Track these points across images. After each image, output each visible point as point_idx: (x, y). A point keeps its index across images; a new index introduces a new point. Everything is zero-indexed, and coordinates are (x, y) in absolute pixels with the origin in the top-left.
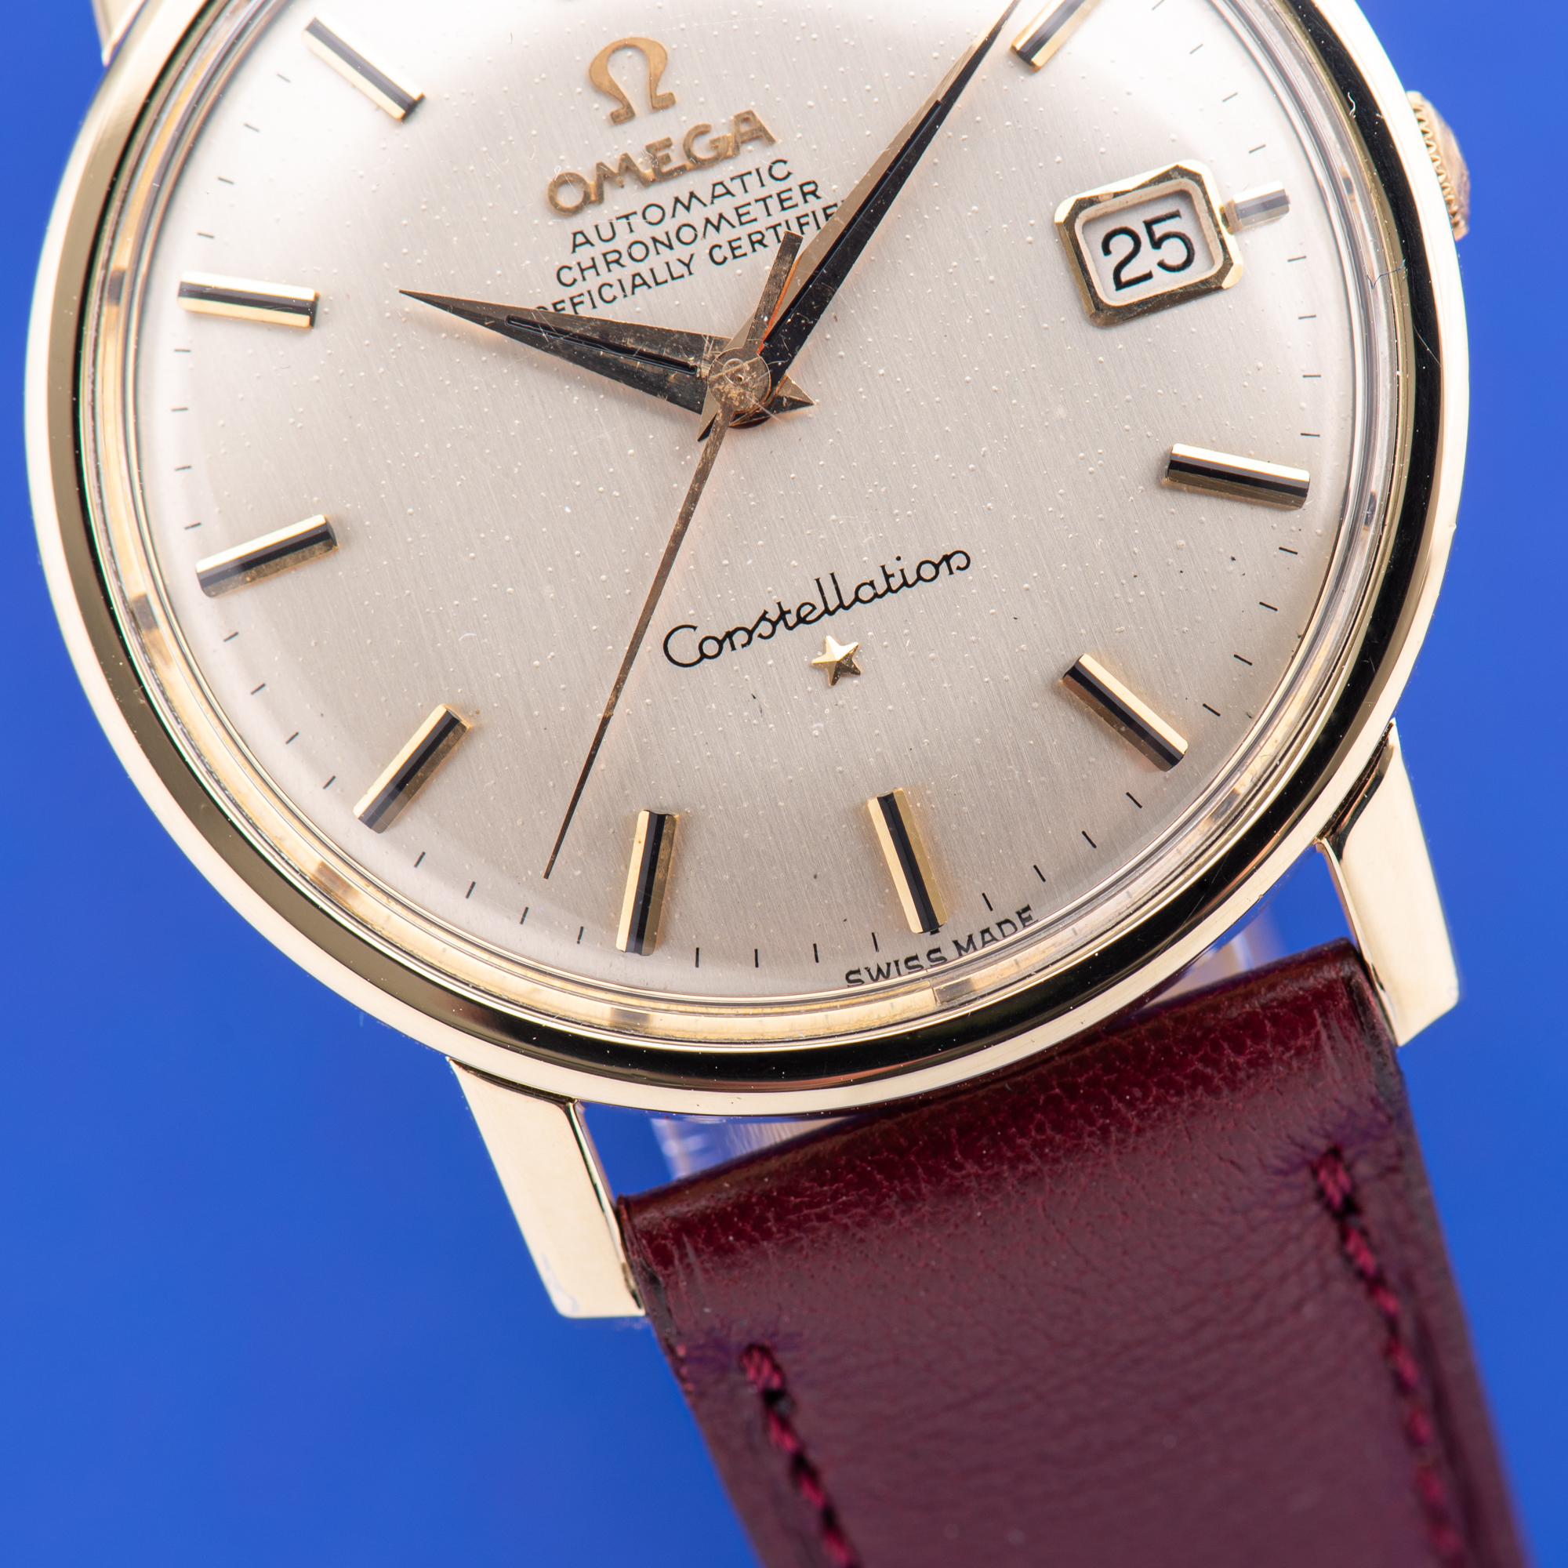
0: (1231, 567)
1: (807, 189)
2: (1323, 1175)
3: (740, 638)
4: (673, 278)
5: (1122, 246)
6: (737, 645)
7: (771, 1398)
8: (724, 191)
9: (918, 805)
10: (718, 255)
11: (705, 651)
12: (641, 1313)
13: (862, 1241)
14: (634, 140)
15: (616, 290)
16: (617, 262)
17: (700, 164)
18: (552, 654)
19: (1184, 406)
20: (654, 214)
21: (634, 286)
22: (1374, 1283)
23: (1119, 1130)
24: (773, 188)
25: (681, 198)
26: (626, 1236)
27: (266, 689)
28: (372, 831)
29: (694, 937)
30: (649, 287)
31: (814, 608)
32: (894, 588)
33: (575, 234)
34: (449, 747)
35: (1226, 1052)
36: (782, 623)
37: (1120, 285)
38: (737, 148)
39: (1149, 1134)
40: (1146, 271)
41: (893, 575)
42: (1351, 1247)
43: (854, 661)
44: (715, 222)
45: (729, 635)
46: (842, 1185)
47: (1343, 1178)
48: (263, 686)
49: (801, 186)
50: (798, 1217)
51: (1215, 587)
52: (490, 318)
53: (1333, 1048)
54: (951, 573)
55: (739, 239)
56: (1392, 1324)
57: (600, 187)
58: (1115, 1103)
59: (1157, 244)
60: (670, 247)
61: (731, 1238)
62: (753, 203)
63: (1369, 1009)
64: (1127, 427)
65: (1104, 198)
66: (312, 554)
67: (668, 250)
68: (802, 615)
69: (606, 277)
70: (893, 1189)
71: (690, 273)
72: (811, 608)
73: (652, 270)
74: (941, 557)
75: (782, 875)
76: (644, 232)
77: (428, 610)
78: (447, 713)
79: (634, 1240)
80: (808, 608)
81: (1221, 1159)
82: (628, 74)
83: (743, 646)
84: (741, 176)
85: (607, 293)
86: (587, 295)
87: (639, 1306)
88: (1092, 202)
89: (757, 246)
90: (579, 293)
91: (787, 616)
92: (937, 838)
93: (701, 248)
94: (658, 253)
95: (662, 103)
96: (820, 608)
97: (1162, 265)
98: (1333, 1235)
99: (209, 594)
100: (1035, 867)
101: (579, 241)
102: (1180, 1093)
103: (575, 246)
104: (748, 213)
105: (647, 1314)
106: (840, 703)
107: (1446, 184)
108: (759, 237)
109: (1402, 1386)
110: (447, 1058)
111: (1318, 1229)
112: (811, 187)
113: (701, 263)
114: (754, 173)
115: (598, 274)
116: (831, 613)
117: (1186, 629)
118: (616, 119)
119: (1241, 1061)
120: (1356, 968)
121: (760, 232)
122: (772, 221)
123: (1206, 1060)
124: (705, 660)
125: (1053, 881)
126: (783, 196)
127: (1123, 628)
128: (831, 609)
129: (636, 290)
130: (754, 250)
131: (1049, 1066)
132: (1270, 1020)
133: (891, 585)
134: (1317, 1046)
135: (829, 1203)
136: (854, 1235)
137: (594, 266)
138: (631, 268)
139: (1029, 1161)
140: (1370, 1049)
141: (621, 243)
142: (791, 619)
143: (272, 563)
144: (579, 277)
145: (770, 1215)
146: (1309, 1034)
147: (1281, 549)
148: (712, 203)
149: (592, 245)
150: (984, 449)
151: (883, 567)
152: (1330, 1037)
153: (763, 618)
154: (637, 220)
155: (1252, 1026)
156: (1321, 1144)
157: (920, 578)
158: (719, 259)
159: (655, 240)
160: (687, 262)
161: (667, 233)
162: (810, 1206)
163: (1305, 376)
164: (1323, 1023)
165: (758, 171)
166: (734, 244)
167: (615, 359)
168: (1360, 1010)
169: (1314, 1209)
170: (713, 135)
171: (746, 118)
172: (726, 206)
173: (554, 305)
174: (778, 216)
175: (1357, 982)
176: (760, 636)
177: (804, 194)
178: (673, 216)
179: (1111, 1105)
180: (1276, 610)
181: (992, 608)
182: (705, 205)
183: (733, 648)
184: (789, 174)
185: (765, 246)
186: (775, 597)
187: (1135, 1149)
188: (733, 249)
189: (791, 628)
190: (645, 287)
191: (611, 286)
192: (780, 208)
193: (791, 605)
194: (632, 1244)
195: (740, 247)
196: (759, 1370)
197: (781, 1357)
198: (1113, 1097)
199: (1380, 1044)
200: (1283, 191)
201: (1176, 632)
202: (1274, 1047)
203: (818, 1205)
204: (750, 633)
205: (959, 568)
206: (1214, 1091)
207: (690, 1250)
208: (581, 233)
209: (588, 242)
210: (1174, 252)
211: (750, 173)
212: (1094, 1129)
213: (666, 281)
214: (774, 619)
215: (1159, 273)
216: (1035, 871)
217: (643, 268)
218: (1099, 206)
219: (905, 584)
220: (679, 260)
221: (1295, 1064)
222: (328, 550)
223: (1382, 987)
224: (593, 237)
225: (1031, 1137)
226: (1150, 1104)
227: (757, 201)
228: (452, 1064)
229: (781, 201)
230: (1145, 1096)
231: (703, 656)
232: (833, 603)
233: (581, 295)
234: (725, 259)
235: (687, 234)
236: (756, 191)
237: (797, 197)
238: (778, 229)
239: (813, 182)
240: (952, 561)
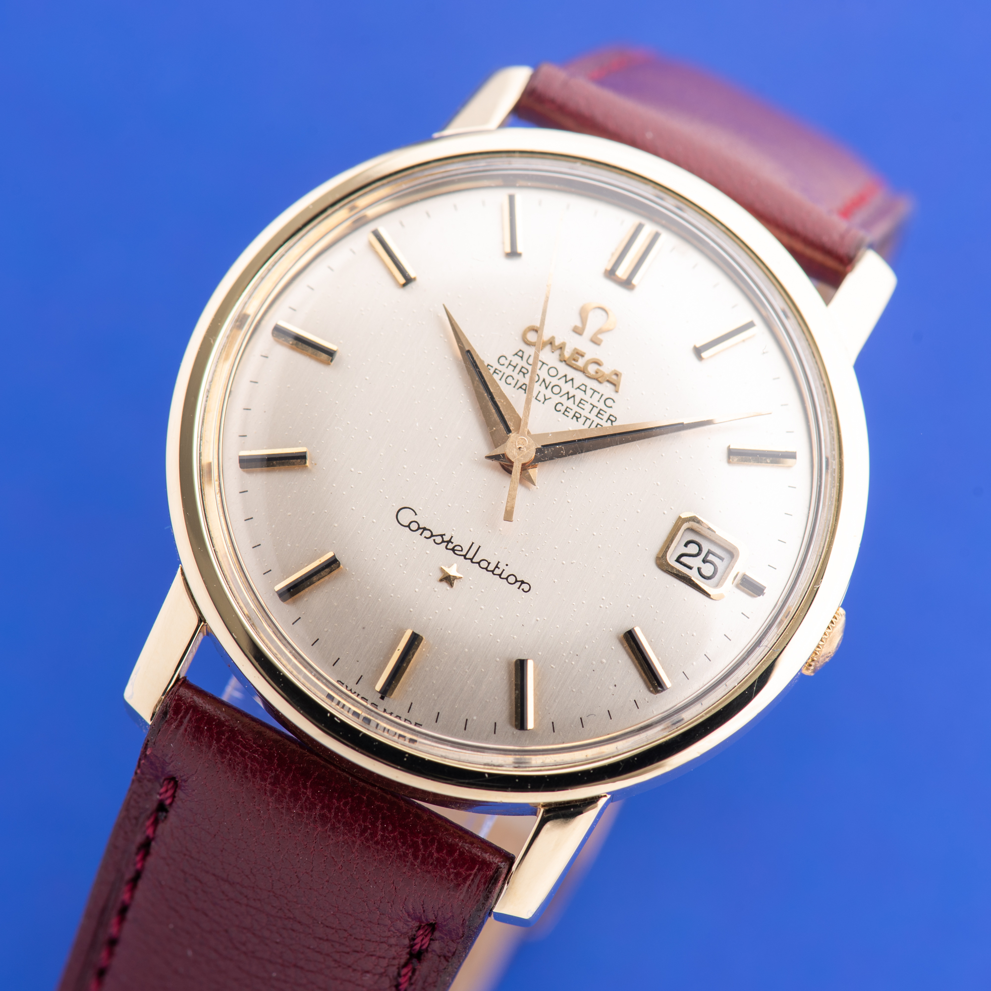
0: (612, 687)
1: (611, 418)
2: (421, 932)
3: (427, 534)
4: (536, 399)
5: (693, 548)
6: (424, 535)
7: (162, 808)
8: (584, 389)
11: (411, 525)
12: (150, 723)
13: (247, 777)
14: (573, 343)
15: (513, 382)
16: (524, 374)
17: (586, 373)
18: (361, 472)
19: (655, 620)
20: (553, 372)
21: (521, 387)
23: (371, 834)
24: (601, 405)
25: (567, 377)
26: (172, 689)
27: (257, 385)
28: (238, 465)
29: (303, 613)
31: (462, 551)
32: (495, 573)
33: (520, 350)
34: (294, 464)
35: (433, 847)
37: (678, 560)
38: (604, 381)
39: (379, 847)
40: (692, 566)
41: (499, 568)
42: (404, 971)
43: (455, 581)
44: (570, 396)
45: (425, 529)
46: (261, 750)
47: (426, 940)
48: (257, 383)
49: (611, 415)
50: (235, 745)
51: (599, 688)
52: (462, 344)
53: (470, 885)
54: (519, 588)
55: (572, 410)
57: (545, 344)
58: (379, 823)
59: (704, 561)
60: (547, 388)
61: (206, 728)
62: (589, 403)
63: (496, 884)
64: (629, 605)
65: (704, 525)
66: (319, 356)
67: (545, 388)
68: (455, 549)
69: (515, 374)
70: (276, 771)
71: (543, 403)
74: (521, 580)
75: (354, 623)
76: (543, 374)
77: (337, 415)
78: (305, 452)
80: (460, 549)
81: (393, 883)
82: (595, 322)
83: (425, 537)
84: (595, 391)
85: (510, 380)
86: (502, 373)
87: (151, 720)
88: (699, 522)
89: (575, 418)
90: (500, 370)
91: (450, 543)
92: (418, 667)
93: (557, 399)
94: (540, 385)
95: (595, 341)
96: (464, 553)
97: (699, 569)
98: (403, 961)
99: (273, 333)
100: (439, 713)
101: (519, 354)
102: (404, 844)
103: (516, 354)
104: (584, 405)
105: (151, 725)
106: (436, 589)
108: (579, 416)
110: (180, 565)
111: (400, 951)
112: (613, 419)
113: (551, 404)
114: (600, 395)
116: (465, 558)
117: (574, 690)
118: (575, 330)
119: (435, 855)
120: (507, 867)
121: (581, 415)
122: (589, 416)
123: (424, 842)
124: (408, 528)
125: (439, 726)
126: (601, 412)
127: (554, 667)
128: (467, 557)
129: (520, 389)
130: (572, 418)
131: (371, 788)
132: (460, 852)
133: (494, 570)
134: (465, 880)
135: (250, 752)
136: (246, 772)
137: (515, 367)
138: (526, 381)
139: (330, 812)
140: (482, 899)
142: (450, 546)
143: (304, 345)
144: (506, 365)
145: (227, 735)
146: (467, 871)
147: (635, 701)
148: (576, 389)
149: (522, 360)
150: (575, 561)
151: (499, 562)
152: (473, 880)
153: (442, 536)
154: (545, 368)
155: (452, 849)
156: (431, 918)
158: (558, 408)
159: (544, 380)
160: (546, 398)
161: (550, 382)
162: (243, 746)
163: (705, 655)
164: (476, 873)
165: (602, 395)
166: (568, 410)
168: (493, 881)
169: (406, 942)
170: (601, 368)
171: (617, 374)
172: (579, 395)
173: (488, 365)
174: (592, 416)
175: (502, 871)
176: (434, 540)
177: (609, 419)
178: (559, 379)
179: (377, 823)
180: (611, 719)
181: (519, 614)
182: (573, 387)
183: (421, 534)
184: (611, 407)
185: (577, 421)
186: (453, 533)
187: (369, 847)
188: (566, 410)
189: (447, 548)
190: (524, 391)
191: (513, 379)
192: (596, 414)
193: (455, 541)
194: (172, 694)
195: (569, 412)
196: (166, 791)
197: (180, 794)
198: (380, 820)
199: (487, 901)
200: (765, 588)
201: (570, 688)
202: (451, 862)
203: (246, 748)
204: (432, 536)
205: (523, 589)
206: (416, 857)
207: (188, 717)
208: (523, 352)
209: (522, 357)
210: (707, 570)
211: (599, 393)
212: (363, 824)
214: (445, 540)
215: (695, 570)
216: (437, 714)
218: (700, 526)
219: (500, 575)
220: (545, 395)
221: (452, 876)
222: (327, 361)
223: (508, 883)
224: (525, 358)
225: (340, 803)
226: (390, 836)
227: (591, 404)
228: (179, 570)
229: (599, 413)
230: (392, 832)
231: (409, 526)
232: (470, 556)
233: (500, 371)
234: (560, 411)
235: (556, 390)
236: (594, 401)
237: (606, 417)
238: (588, 420)
239: (616, 418)
240: (523, 585)
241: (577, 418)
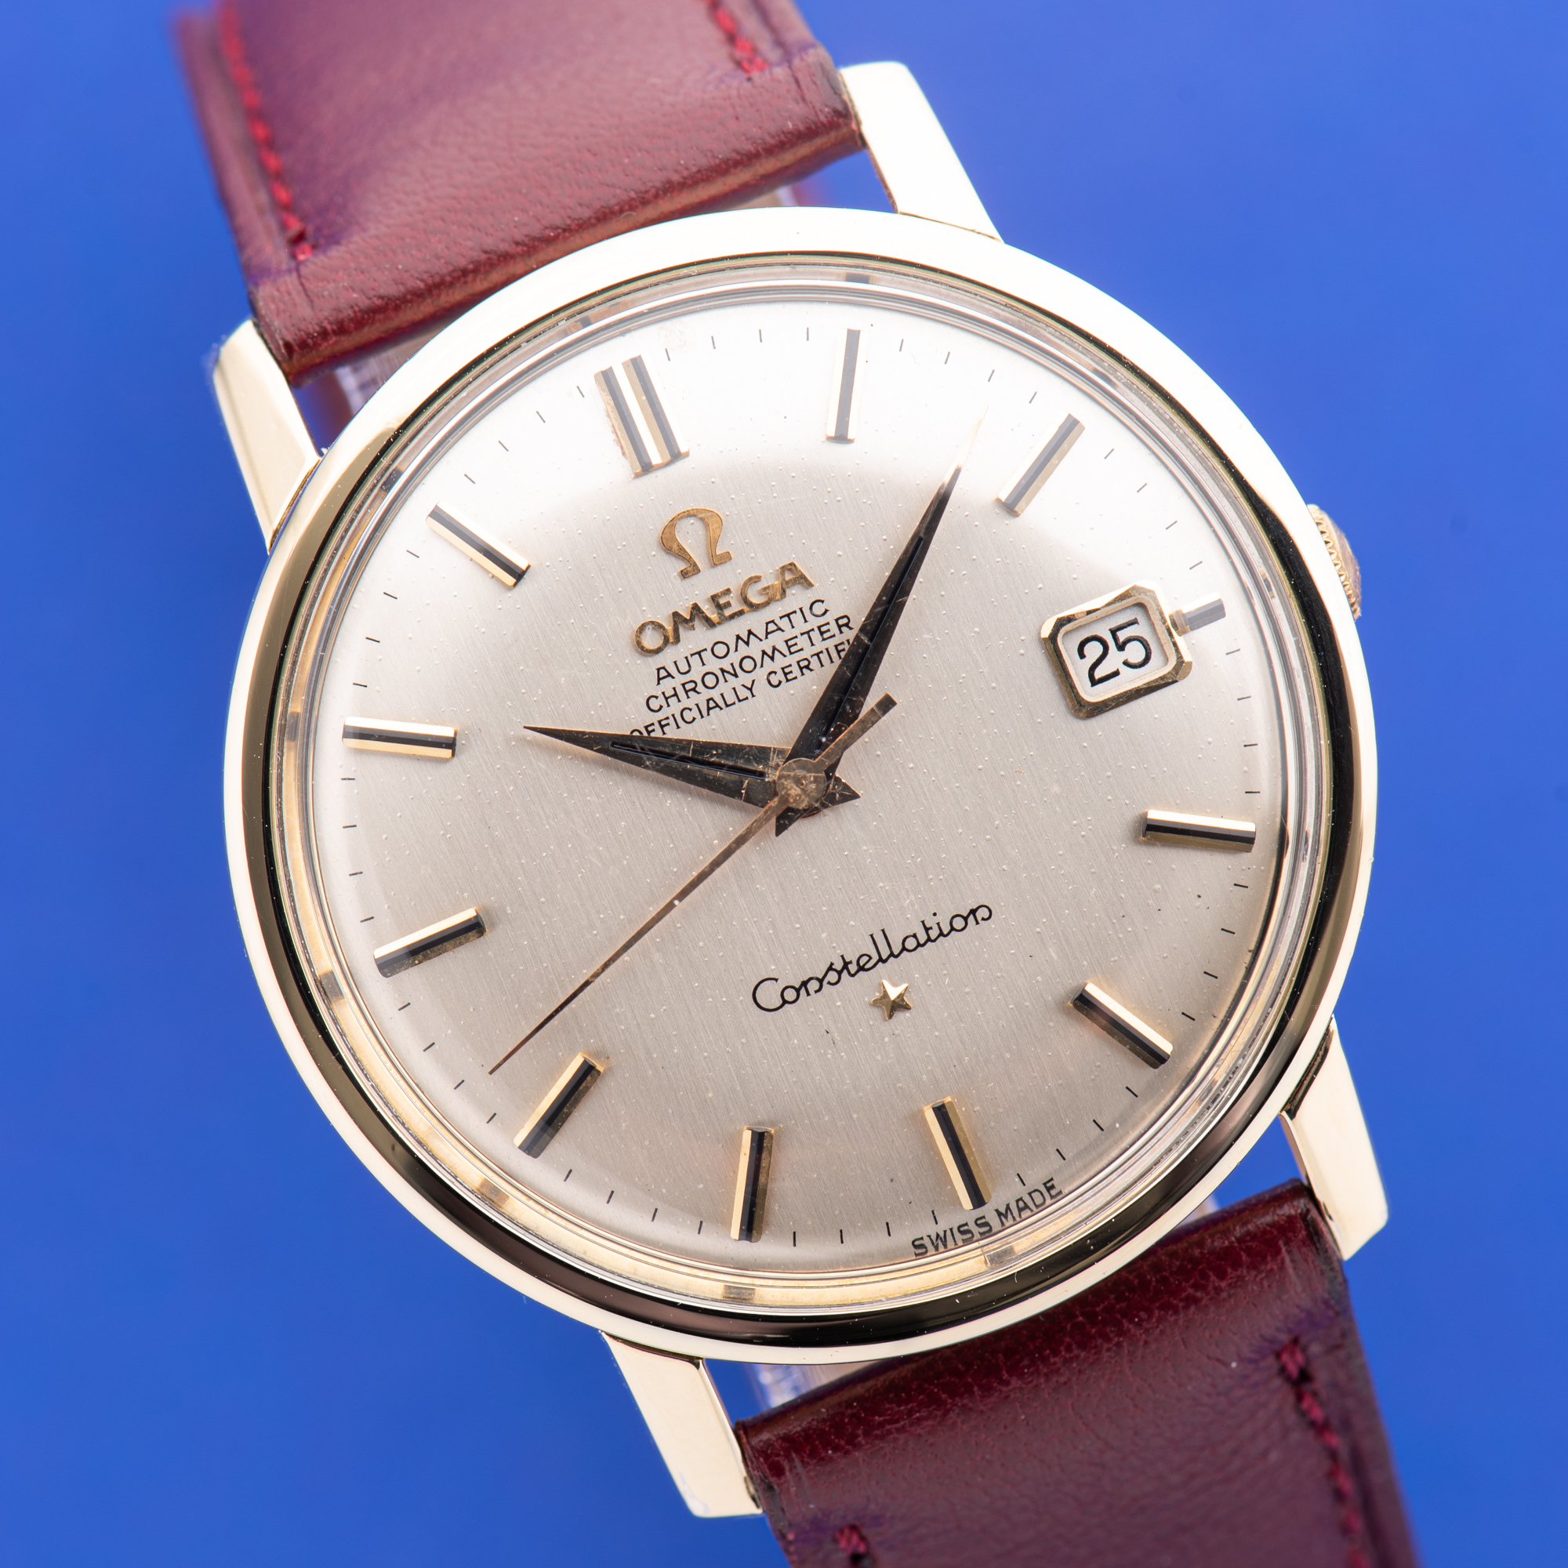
0: (1198, 903)
1: (841, 622)
2: (1285, 1357)
3: (813, 986)
4: (740, 701)
5: (1094, 650)
6: (811, 991)
7: (857, 1559)
8: (775, 628)
9: (964, 1109)
10: (774, 680)
11: (786, 998)
12: (759, 1511)
13: (932, 1445)
14: (699, 591)
15: (695, 713)
16: (694, 690)
17: (754, 607)
18: (664, 1007)
19: (1153, 778)
21: (709, 709)
22: (1320, 1428)
23: (1130, 1345)
24: (814, 622)
25: (741, 636)
26: (747, 1456)
27: (436, 1047)
28: (530, 1157)
29: (791, 1223)
30: (721, 709)
31: (870, 958)
32: (933, 938)
33: (658, 670)
34: (588, 1088)
35: (1211, 1279)
36: (845, 971)
37: (1094, 682)
38: (784, 591)
39: (1153, 1346)
40: (1115, 669)
41: (931, 928)
42: (1305, 1405)
43: (905, 998)
44: (770, 653)
45: (804, 984)
46: (915, 1404)
47: (1300, 1358)
48: (433, 1044)
49: (837, 620)
50: (882, 1432)
51: (1186, 920)
52: (598, 744)
53: (1295, 1268)
54: (977, 923)
55: (790, 665)
56: (1333, 1455)
57: (676, 631)
58: (1126, 1324)
59: (1121, 647)
60: (736, 675)
61: (830, 1452)
62: (799, 636)
63: (1321, 1236)
64: (1109, 797)
65: (1080, 615)
66: (467, 940)
67: (733, 678)
68: (861, 964)
69: (685, 703)
70: (956, 1405)
71: (753, 696)
72: (868, 958)
73: (722, 695)
74: (968, 911)
75: (859, 1171)
76: (714, 665)
77: (562, 978)
78: (585, 1062)
79: (754, 1459)
80: (865, 959)
81: (1209, 1358)
82: (690, 537)
83: (816, 992)
84: (788, 615)
85: (688, 716)
86: (671, 718)
87: (758, 1507)
88: (1069, 619)
89: (804, 670)
90: (665, 717)
91: (850, 966)
92: (979, 1134)
93: (760, 674)
94: (726, 681)
95: (719, 560)
96: (875, 958)
97: (1126, 663)
98: (1291, 1399)
99: (385, 975)
100: (1058, 1151)
101: (662, 675)
102: (1176, 1311)
103: (659, 679)
104: (796, 644)
105: (764, 1511)
106: (896, 1032)
107: (1346, 583)
108: (806, 663)
109: (1339, 1496)
110: (601, 1332)
111: (1279, 1394)
112: (845, 621)
114: (799, 612)
115: (679, 701)
116: (884, 961)
117: (1165, 955)
118: (684, 575)
119: (1223, 1284)
120: (1311, 1206)
121: (806, 659)
122: (815, 650)
123: (1196, 1286)
124: (787, 1005)
125: (1071, 1159)
126: (823, 629)
127: (1117, 958)
128: (884, 957)
129: (711, 712)
130: (803, 674)
132: (1244, 1251)
133: (930, 936)
134: (1282, 1267)
135: (905, 1419)
136: (926, 1441)
137: (676, 695)
138: (706, 694)
139: (1060, 1374)
140: (1324, 1267)
141: (696, 674)
142: (853, 968)
143: (435, 948)
144: (665, 705)
145: (860, 1432)
146: (1276, 1260)
147: (1235, 885)
148: (767, 638)
149: (673, 678)
150: (997, 823)
151: (923, 922)
152: (1293, 1261)
153: (830, 968)
154: (706, 655)
155: (1231, 1256)
156: (1285, 1338)
157: (953, 929)
158: (775, 683)
159: (723, 671)
160: (750, 687)
161: (732, 664)
162: (890, 1422)
163: (1245, 746)
164: (1286, 1250)
165: (801, 609)
166: (787, 670)
167: (699, 771)
168: (1315, 1238)
169: (1277, 1382)
170: (764, 583)
171: (791, 567)
172: (778, 640)
173: (646, 728)
174: (820, 646)
175: (1312, 1217)
176: (829, 983)
177: (840, 627)
178: (736, 650)
179: (1123, 1327)
180: (1234, 933)
181: (1012, 949)
182: (761, 640)
183: (808, 994)
184: (826, 611)
185: (811, 670)
186: (839, 951)
187: (1143, 1357)
188: (786, 674)
189: (853, 975)
190: (718, 709)
191: (690, 710)
192: (821, 639)
193: (851, 957)
194: (752, 1462)
195: (791, 672)
196: (849, 1541)
197: (865, 1532)
198: (1124, 1321)
199: (1331, 1263)
200: (1220, 601)
201: (1158, 958)
202: (1248, 1272)
203: (897, 1421)
204: (821, 981)
205: (983, 919)
206: (1203, 1309)
207: (797, 1463)
208: (664, 668)
209: (669, 675)
210: (1135, 652)
211: (795, 612)
212: (1110, 1345)
213: (734, 703)
214: (839, 969)
215: (1124, 670)
216: (1057, 1153)
217: (715, 694)
218: (1076, 622)
219: (941, 934)
220: (743, 685)
221: (1266, 1284)
222: (480, 936)
223: (1331, 1218)
224: (673, 670)
225: (1062, 1356)
226: (1154, 1323)
227: (802, 634)
228: (605, 1336)
229: (822, 633)
230: (1150, 1317)
231: (785, 1002)
232: (885, 954)
233: (667, 718)
234: (780, 682)
235: (748, 665)
236: (801, 626)
237: (834, 629)
238: (821, 655)
239: (846, 616)
240: (977, 914)
241: (807, 667)
